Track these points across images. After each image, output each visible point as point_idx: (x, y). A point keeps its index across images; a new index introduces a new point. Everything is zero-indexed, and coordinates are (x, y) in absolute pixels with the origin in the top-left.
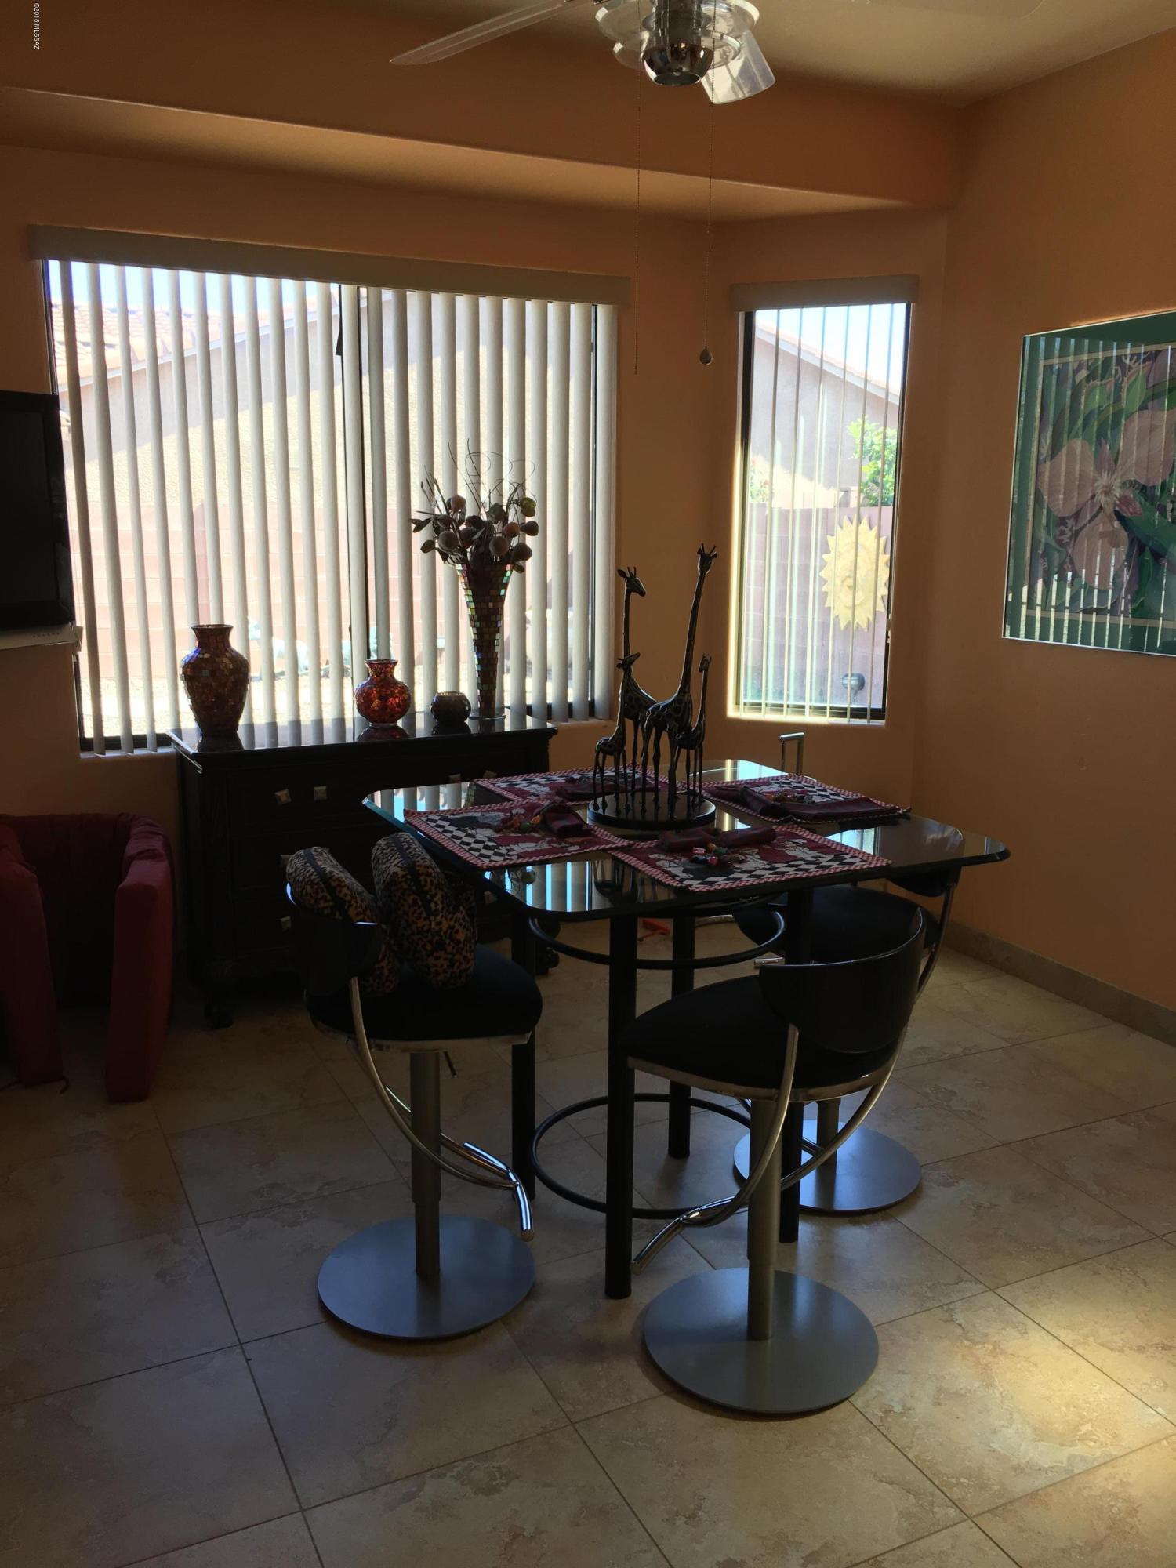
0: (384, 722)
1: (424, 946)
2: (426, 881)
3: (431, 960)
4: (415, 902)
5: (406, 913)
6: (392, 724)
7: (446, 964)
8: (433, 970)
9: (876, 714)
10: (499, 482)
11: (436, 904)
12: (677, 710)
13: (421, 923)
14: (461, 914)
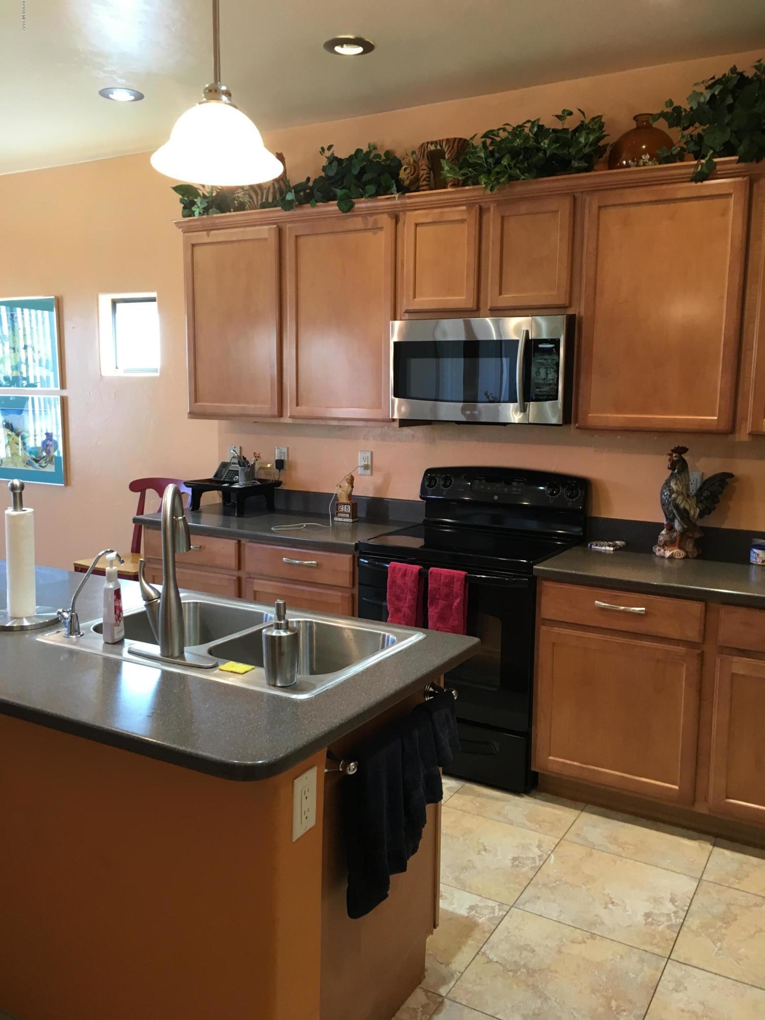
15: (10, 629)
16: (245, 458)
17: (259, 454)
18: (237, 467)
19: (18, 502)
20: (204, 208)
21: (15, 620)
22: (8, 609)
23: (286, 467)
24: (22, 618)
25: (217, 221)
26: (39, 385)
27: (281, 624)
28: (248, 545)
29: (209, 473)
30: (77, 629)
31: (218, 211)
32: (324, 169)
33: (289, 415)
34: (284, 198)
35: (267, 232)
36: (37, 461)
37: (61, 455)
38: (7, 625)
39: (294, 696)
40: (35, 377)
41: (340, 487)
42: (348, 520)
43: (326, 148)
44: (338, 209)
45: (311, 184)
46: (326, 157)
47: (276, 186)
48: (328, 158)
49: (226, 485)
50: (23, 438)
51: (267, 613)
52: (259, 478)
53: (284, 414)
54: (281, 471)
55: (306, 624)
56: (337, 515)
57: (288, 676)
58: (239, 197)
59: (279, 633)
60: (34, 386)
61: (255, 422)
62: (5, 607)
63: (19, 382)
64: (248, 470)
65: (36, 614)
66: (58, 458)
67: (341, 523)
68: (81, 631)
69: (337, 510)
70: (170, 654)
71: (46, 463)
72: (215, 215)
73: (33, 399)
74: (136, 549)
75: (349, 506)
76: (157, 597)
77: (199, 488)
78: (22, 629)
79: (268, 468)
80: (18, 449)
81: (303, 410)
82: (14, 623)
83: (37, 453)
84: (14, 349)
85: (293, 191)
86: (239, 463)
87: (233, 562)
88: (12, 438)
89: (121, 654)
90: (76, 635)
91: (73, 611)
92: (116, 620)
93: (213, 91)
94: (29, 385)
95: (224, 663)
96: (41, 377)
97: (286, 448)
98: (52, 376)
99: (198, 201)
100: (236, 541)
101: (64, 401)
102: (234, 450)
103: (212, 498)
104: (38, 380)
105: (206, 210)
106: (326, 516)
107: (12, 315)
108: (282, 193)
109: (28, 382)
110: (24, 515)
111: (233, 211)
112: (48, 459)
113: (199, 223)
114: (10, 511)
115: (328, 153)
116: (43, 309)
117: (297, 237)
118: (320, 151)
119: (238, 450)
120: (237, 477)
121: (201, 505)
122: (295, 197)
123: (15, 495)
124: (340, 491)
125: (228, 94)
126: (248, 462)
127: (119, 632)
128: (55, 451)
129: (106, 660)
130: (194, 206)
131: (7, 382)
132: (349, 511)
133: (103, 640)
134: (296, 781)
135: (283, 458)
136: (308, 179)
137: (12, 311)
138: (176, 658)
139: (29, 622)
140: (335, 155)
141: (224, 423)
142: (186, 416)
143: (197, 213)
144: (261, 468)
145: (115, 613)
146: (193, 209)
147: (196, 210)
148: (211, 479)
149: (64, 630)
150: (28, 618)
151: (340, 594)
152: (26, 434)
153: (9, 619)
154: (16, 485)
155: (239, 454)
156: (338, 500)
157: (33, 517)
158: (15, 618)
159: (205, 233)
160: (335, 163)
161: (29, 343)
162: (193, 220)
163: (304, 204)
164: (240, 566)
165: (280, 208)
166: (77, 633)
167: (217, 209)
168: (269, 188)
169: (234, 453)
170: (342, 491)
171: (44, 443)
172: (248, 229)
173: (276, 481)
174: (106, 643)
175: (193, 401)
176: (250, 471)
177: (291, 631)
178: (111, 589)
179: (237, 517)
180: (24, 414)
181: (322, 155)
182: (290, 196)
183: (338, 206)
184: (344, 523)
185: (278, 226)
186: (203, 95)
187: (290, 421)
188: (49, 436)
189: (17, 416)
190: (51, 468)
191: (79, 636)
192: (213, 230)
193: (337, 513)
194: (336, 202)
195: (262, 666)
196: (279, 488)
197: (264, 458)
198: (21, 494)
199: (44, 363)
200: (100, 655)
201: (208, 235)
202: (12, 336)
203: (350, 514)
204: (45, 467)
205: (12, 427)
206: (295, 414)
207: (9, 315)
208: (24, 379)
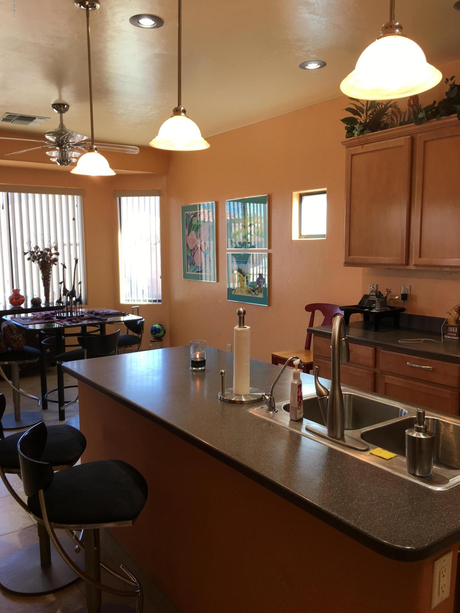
0: (17, 305)
1: (12, 342)
2: (12, 328)
3: (14, 345)
4: (9, 332)
5: (7, 335)
6: (19, 306)
7: (17, 346)
8: (14, 347)
9: (159, 301)
10: (50, 241)
11: (14, 333)
12: (72, 292)
13: (11, 337)
14: (21, 335)
15: (234, 402)
16: (380, 293)
17: (390, 290)
18: (375, 298)
19: (242, 323)
20: (360, 131)
21: (237, 396)
22: (234, 388)
23: (409, 299)
24: (241, 395)
25: (369, 138)
26: (256, 246)
27: (421, 428)
28: (382, 352)
29: (356, 302)
30: (273, 406)
31: (370, 131)
32: (447, 93)
33: (413, 264)
34: (417, 117)
35: (403, 141)
36: (254, 291)
37: (267, 287)
38: (233, 400)
39: (430, 487)
40: (255, 242)
41: (450, 314)
42: (455, 338)
43: (449, 79)
44: (458, 120)
45: (436, 105)
46: (449, 85)
47: (411, 110)
48: (451, 85)
49: (367, 310)
50: (247, 278)
51: (402, 409)
52: (389, 305)
53: (410, 263)
54: (405, 301)
55: (434, 422)
56: (447, 334)
57: (426, 468)
58: (384, 121)
59: (419, 435)
60: (254, 247)
61: (389, 269)
62: (232, 386)
63: (246, 245)
64: (382, 300)
65: (249, 393)
66: (265, 288)
67: (449, 339)
68: (276, 409)
69: (447, 331)
70: (334, 436)
71: (258, 292)
72: (368, 134)
73: (253, 254)
74: (308, 347)
75: (456, 328)
76: (326, 394)
77: (348, 311)
78: (242, 402)
79: (396, 299)
80: (244, 284)
81: (425, 260)
82: (236, 398)
83: (254, 287)
84: (244, 226)
85: (424, 111)
86: (376, 295)
87: (371, 362)
88: (241, 278)
89: (300, 430)
90: (273, 412)
91: (271, 395)
92: (298, 405)
93: (389, 27)
94: (251, 247)
95: (374, 448)
96: (258, 242)
97: (409, 286)
98: (264, 240)
99: (357, 127)
100: (373, 348)
101: (270, 256)
102: (373, 287)
103: (357, 317)
104: (256, 244)
105: (362, 132)
106: (439, 334)
107: (244, 207)
108: (415, 114)
109: (251, 245)
110: (244, 331)
111: (380, 131)
112: (259, 290)
113: (356, 141)
114: (237, 327)
115: (450, 82)
116: (260, 203)
117: (425, 142)
118: (445, 82)
119: (375, 288)
120: (375, 305)
121: (350, 322)
122: (425, 115)
123: (240, 317)
124: (449, 317)
125: (400, 27)
126: (382, 295)
127: (300, 414)
128: (263, 284)
129: (291, 433)
130: (354, 130)
131: (240, 245)
132: (456, 331)
133: (289, 418)
134: (436, 562)
135: (407, 293)
136: (435, 102)
137: (244, 204)
138: (339, 439)
139: (245, 398)
140: (455, 84)
141: (366, 269)
142: (343, 264)
143: (356, 135)
144: (391, 299)
145: (298, 401)
146: (354, 132)
147: (356, 133)
148: (357, 305)
149: (266, 407)
150: (245, 396)
151: (449, 392)
152: (248, 276)
153: (234, 395)
154: (241, 312)
155: (376, 290)
156: (448, 323)
157: (250, 332)
158: (237, 395)
159: (361, 146)
160: (456, 88)
161: (252, 222)
162: (354, 139)
163: (431, 119)
164: (375, 365)
165: (414, 124)
166: (274, 410)
167: (369, 130)
168: (406, 112)
169: (373, 289)
170: (451, 317)
171: (258, 280)
172: (390, 141)
173: (401, 308)
174: (291, 420)
175: (347, 254)
176: (383, 301)
177: (429, 434)
178: (296, 384)
179: (374, 331)
180: (248, 263)
181: (447, 84)
182: (421, 115)
183: (457, 117)
184: (452, 340)
185: (411, 136)
186: (381, 32)
187: (414, 268)
188: (261, 275)
189: (244, 265)
190: (261, 296)
191: (275, 412)
192: (365, 144)
193: (447, 333)
194: (456, 115)
195: (405, 456)
196: (402, 313)
197: (393, 292)
198: (243, 317)
199: (260, 234)
200: (288, 429)
201: (362, 148)
202: (243, 219)
203: (457, 334)
204: (258, 295)
205: (241, 271)
206: (417, 264)
207: (243, 207)
208: (249, 243)
